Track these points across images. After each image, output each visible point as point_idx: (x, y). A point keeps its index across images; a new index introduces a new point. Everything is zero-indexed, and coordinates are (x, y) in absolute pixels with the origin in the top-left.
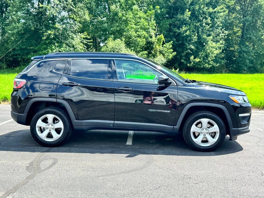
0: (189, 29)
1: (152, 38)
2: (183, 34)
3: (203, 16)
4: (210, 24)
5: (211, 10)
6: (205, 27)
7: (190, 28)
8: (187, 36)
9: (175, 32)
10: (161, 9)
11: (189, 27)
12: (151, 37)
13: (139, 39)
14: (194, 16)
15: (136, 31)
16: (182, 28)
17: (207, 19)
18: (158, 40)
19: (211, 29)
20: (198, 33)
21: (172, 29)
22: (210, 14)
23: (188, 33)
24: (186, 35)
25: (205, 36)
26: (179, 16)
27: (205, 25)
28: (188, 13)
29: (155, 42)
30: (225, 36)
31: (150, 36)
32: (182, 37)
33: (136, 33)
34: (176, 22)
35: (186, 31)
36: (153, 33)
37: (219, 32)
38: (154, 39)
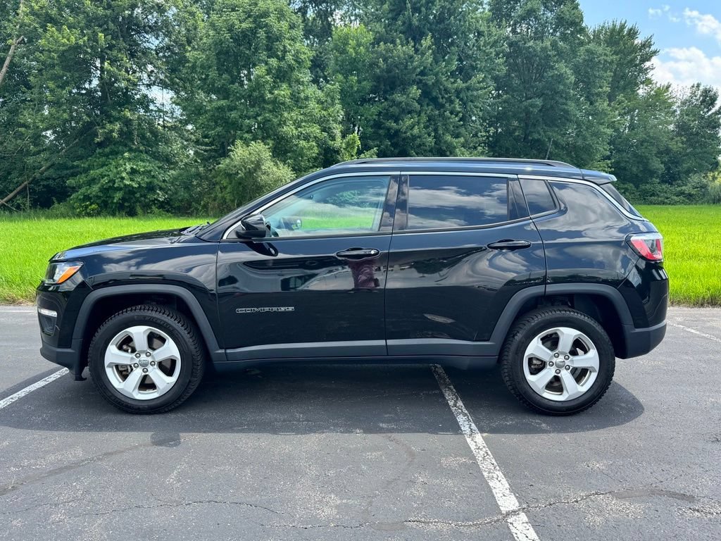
0: (418, 123)
1: (335, 140)
2: (405, 133)
3: (446, 96)
4: (460, 112)
5: (460, 83)
6: (449, 118)
7: (419, 120)
8: (414, 138)
9: (389, 129)
10: (359, 82)
11: (416, 119)
12: (333, 139)
13: (303, 143)
14: (428, 96)
15: (298, 125)
16: (403, 120)
17: (452, 103)
18: (348, 144)
19: (462, 123)
20: (436, 130)
21: (384, 123)
22: (458, 92)
23: (416, 131)
24: (412, 135)
25: (448, 138)
26: (398, 97)
27: (449, 114)
28: (415, 91)
29: (342, 149)
30: (488, 138)
31: (330, 136)
32: (404, 139)
33: (296, 129)
34: (391, 110)
35: (412, 128)
36: (337, 130)
37: (477, 128)
38: (338, 143)
